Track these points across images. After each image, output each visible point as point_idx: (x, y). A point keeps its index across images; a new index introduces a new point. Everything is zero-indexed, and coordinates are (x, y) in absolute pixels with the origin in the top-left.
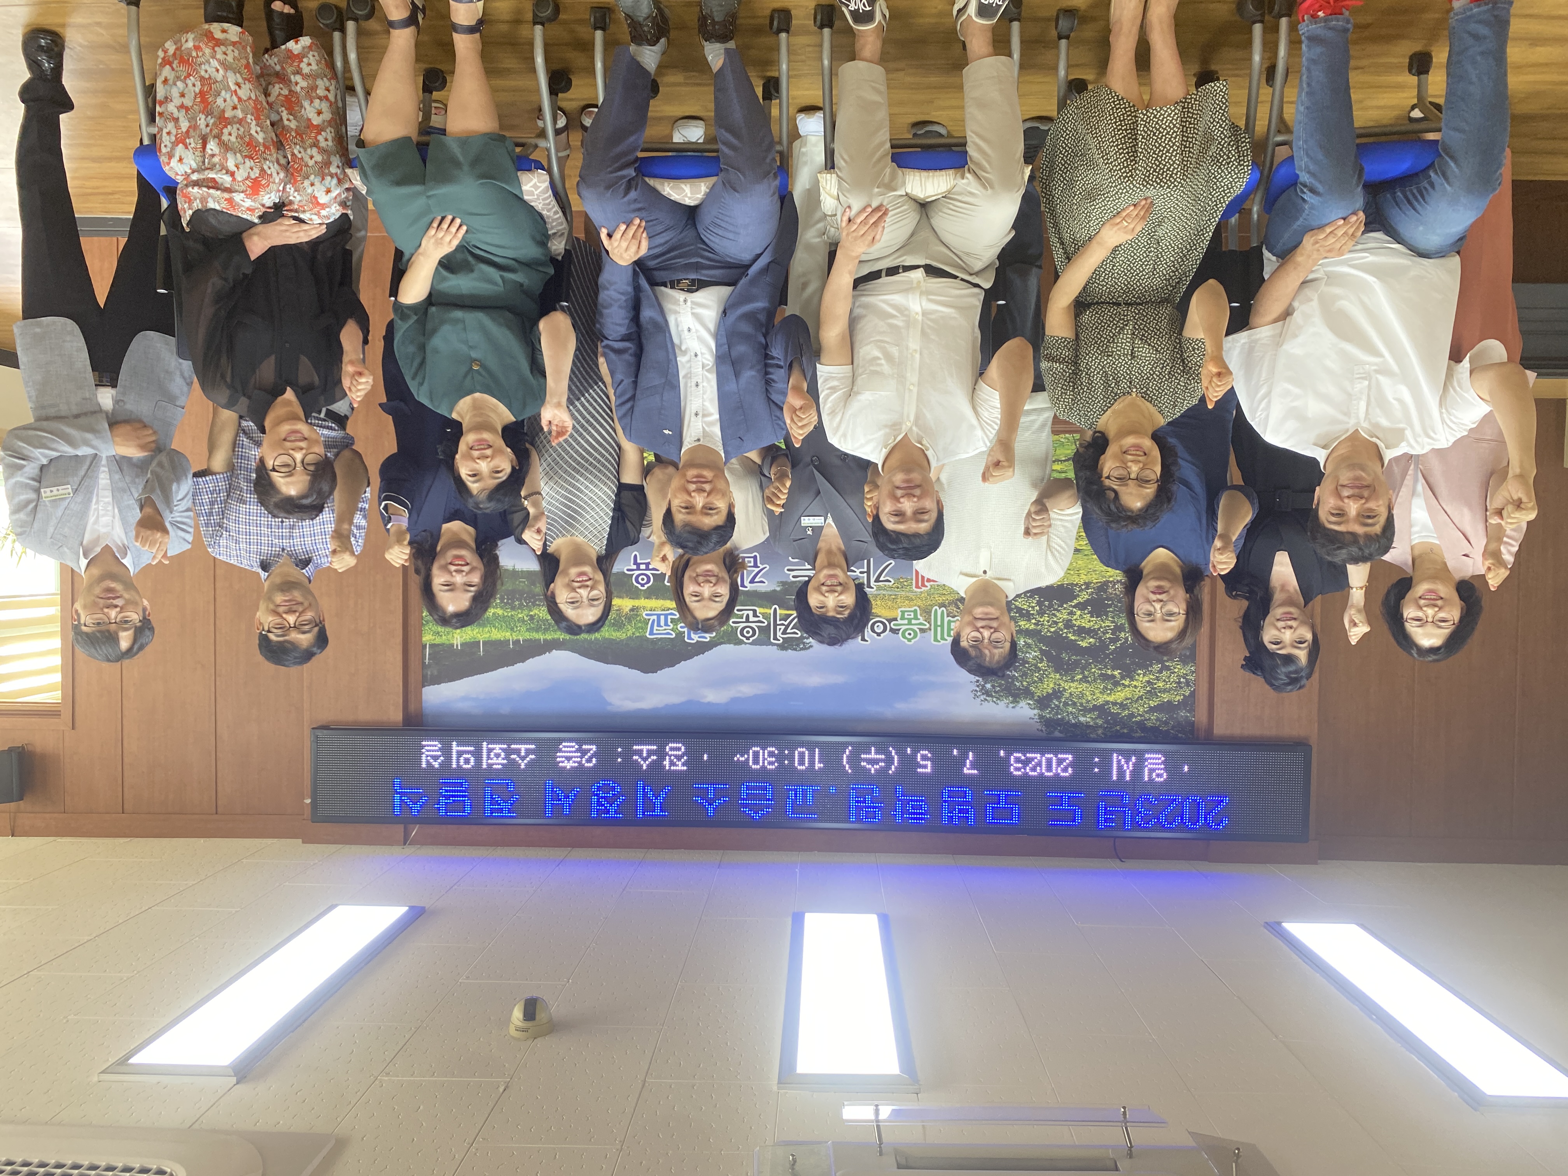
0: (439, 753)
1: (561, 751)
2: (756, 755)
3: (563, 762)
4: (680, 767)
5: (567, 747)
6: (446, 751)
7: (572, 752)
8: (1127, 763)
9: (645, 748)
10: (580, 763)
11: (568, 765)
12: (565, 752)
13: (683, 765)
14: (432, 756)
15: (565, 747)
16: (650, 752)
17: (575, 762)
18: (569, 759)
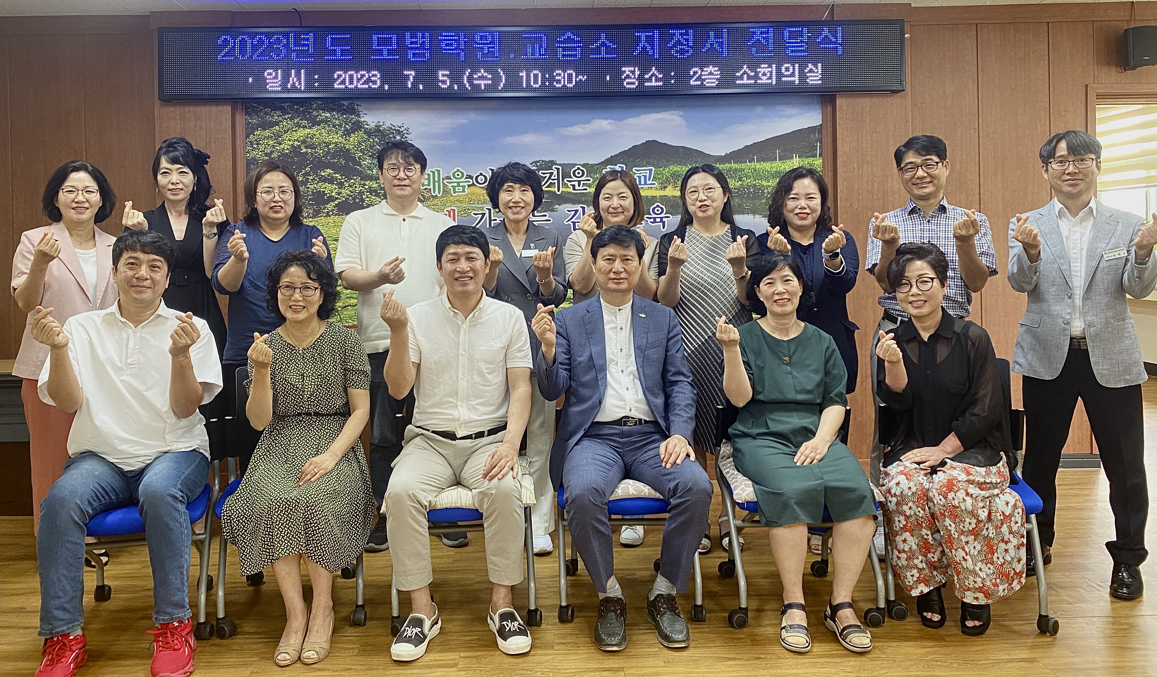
0: (808, 75)
1: (717, 79)
2: (570, 80)
3: (716, 71)
4: (627, 70)
5: (712, 83)
6: (803, 76)
7: (708, 79)
8: (294, 83)
9: (654, 83)
10: (702, 71)
11: (711, 69)
12: (714, 79)
13: (625, 72)
14: (814, 72)
15: (714, 83)
16: (650, 80)
17: (706, 71)
18: (711, 73)
